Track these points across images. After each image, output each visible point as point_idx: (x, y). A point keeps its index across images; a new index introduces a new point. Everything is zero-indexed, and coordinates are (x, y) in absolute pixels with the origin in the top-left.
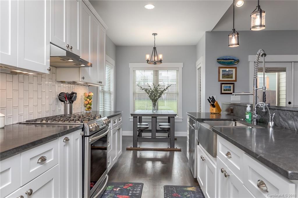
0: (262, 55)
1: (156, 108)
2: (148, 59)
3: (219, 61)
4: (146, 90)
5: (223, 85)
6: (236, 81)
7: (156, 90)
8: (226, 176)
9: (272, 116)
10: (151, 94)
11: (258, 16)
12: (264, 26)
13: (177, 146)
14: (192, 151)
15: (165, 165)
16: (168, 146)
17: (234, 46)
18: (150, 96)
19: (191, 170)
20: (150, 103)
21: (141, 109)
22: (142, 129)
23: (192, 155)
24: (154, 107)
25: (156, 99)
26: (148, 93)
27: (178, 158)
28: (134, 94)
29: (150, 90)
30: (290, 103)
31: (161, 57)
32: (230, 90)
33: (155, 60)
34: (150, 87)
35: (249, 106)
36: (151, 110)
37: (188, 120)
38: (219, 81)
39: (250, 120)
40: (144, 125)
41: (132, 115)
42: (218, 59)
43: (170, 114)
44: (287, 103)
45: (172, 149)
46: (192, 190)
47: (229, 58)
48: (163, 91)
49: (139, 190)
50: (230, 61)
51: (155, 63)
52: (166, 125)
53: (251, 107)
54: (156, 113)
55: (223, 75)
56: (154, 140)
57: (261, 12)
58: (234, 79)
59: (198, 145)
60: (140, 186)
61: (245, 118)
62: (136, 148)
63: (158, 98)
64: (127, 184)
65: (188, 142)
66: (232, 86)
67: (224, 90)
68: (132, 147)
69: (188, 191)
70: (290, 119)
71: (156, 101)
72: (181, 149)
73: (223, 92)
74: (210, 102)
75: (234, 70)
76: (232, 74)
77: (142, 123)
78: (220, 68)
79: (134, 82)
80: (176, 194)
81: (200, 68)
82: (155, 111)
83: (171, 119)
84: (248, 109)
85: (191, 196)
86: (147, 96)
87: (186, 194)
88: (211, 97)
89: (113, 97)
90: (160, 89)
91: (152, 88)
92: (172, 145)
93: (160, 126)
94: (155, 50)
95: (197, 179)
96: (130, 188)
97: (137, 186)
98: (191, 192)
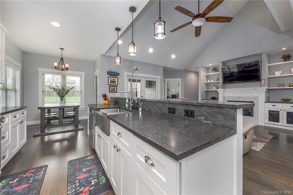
0: (136, 70)
1: (63, 102)
2: (56, 66)
3: (108, 73)
4: (54, 89)
5: (111, 87)
6: (117, 85)
7: (63, 89)
8: (118, 151)
9: (141, 105)
10: (59, 92)
11: (133, 47)
12: (136, 54)
13: (80, 127)
14: (91, 128)
15: (70, 143)
16: (74, 127)
17: (118, 64)
18: (58, 94)
19: (91, 143)
20: (58, 98)
21: (50, 103)
22: (50, 118)
23: (91, 131)
24: (62, 101)
25: (64, 95)
26: (56, 91)
27: (81, 135)
28: (43, 91)
29: (58, 89)
30: (142, 97)
31: (67, 66)
32: (115, 90)
33: (62, 67)
34: (58, 86)
35: (127, 99)
36: (59, 103)
37: (89, 109)
38: (109, 85)
39: (128, 107)
40: (52, 115)
41: (39, 108)
42: (108, 72)
43: (75, 105)
44: (141, 97)
45: (76, 129)
46: (91, 158)
47: (114, 72)
48: (70, 90)
49: (43, 173)
50: (115, 74)
51: (62, 70)
52: (72, 113)
53: (129, 100)
54: (63, 106)
55: (111, 81)
56: (61, 125)
57: (134, 45)
58: (117, 84)
59: (96, 126)
60: (44, 168)
61: (125, 106)
62: (44, 134)
63: (65, 95)
64: (28, 171)
65: (88, 124)
66: (116, 87)
67: (111, 90)
68: (40, 133)
69: (88, 160)
70: (150, 106)
71: (63, 97)
72: (83, 128)
73: (111, 91)
74: (103, 97)
75: (117, 79)
76: (116, 81)
77: (50, 113)
78: (109, 77)
79: (43, 82)
80: (78, 166)
81: (97, 76)
82: (62, 104)
83: (76, 109)
84: (127, 101)
85: (91, 163)
86: (55, 93)
87: (86, 163)
88: (104, 94)
89: (19, 94)
90: (67, 88)
91: (60, 88)
92: (77, 127)
93: (67, 115)
94: (62, 60)
95: (95, 149)
96: (32, 174)
97: (40, 170)
98: (91, 160)
